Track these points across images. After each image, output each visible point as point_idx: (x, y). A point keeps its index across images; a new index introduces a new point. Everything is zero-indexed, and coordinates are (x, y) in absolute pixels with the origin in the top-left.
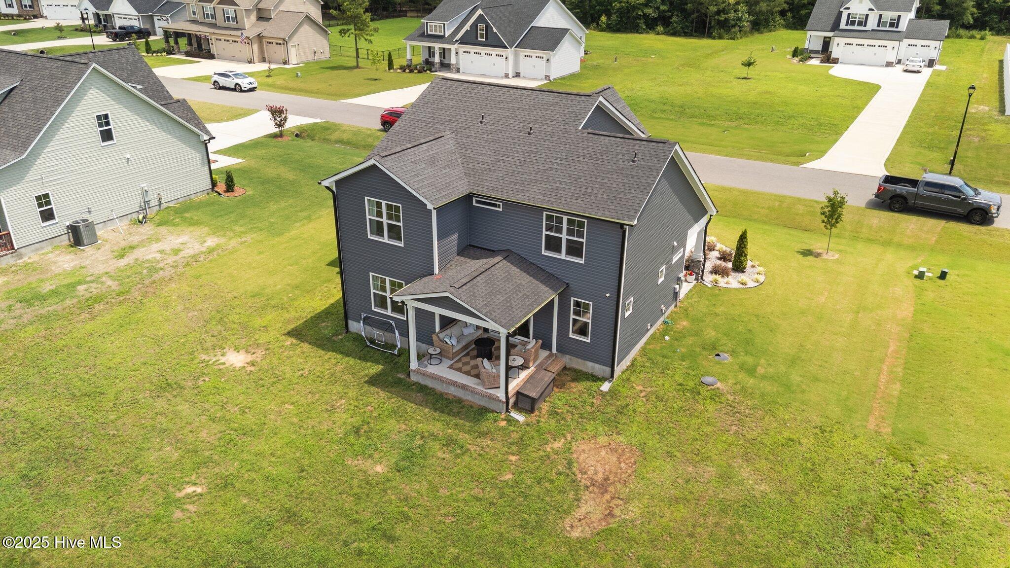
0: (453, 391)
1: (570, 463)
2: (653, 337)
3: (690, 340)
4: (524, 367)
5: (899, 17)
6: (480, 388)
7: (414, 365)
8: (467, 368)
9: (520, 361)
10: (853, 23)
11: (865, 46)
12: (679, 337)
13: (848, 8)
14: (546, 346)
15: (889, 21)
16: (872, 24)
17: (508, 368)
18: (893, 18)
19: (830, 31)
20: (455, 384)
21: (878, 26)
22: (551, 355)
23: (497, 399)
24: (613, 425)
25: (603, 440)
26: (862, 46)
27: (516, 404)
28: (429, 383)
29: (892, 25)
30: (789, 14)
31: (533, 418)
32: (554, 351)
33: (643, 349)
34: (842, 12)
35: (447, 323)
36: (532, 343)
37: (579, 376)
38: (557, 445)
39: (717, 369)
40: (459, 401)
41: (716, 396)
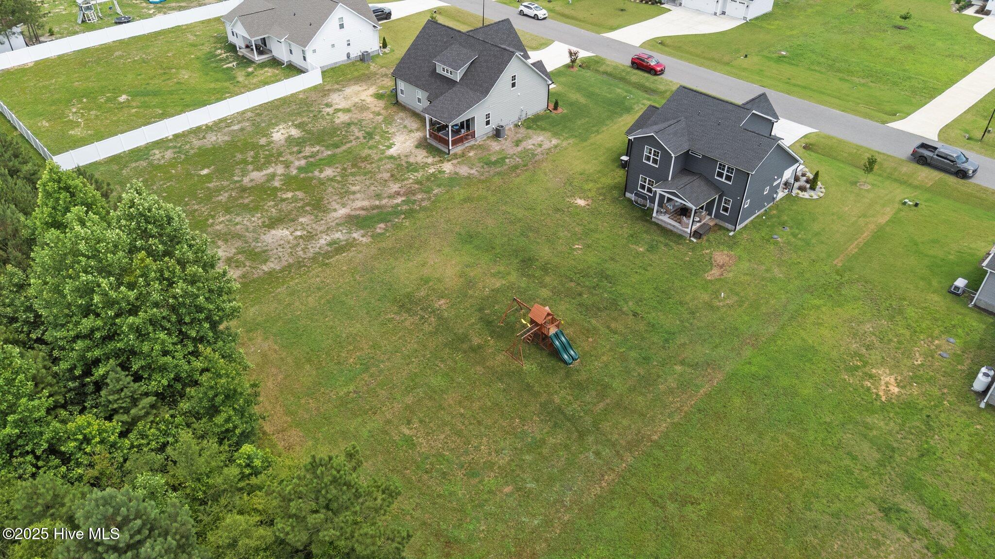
0: (669, 227)
1: (711, 258)
2: (758, 216)
3: (774, 220)
4: (699, 222)
6: (680, 227)
7: (654, 215)
8: (676, 219)
9: (698, 219)
12: (770, 218)
14: (710, 214)
17: (693, 221)
20: (670, 224)
22: (711, 218)
23: (686, 232)
24: (731, 248)
25: (726, 252)
27: (694, 235)
28: (660, 223)
31: (700, 241)
32: (713, 217)
33: (752, 221)
35: (669, 200)
36: (704, 213)
37: (721, 228)
38: (707, 251)
39: (781, 233)
40: (671, 231)
41: (776, 243)
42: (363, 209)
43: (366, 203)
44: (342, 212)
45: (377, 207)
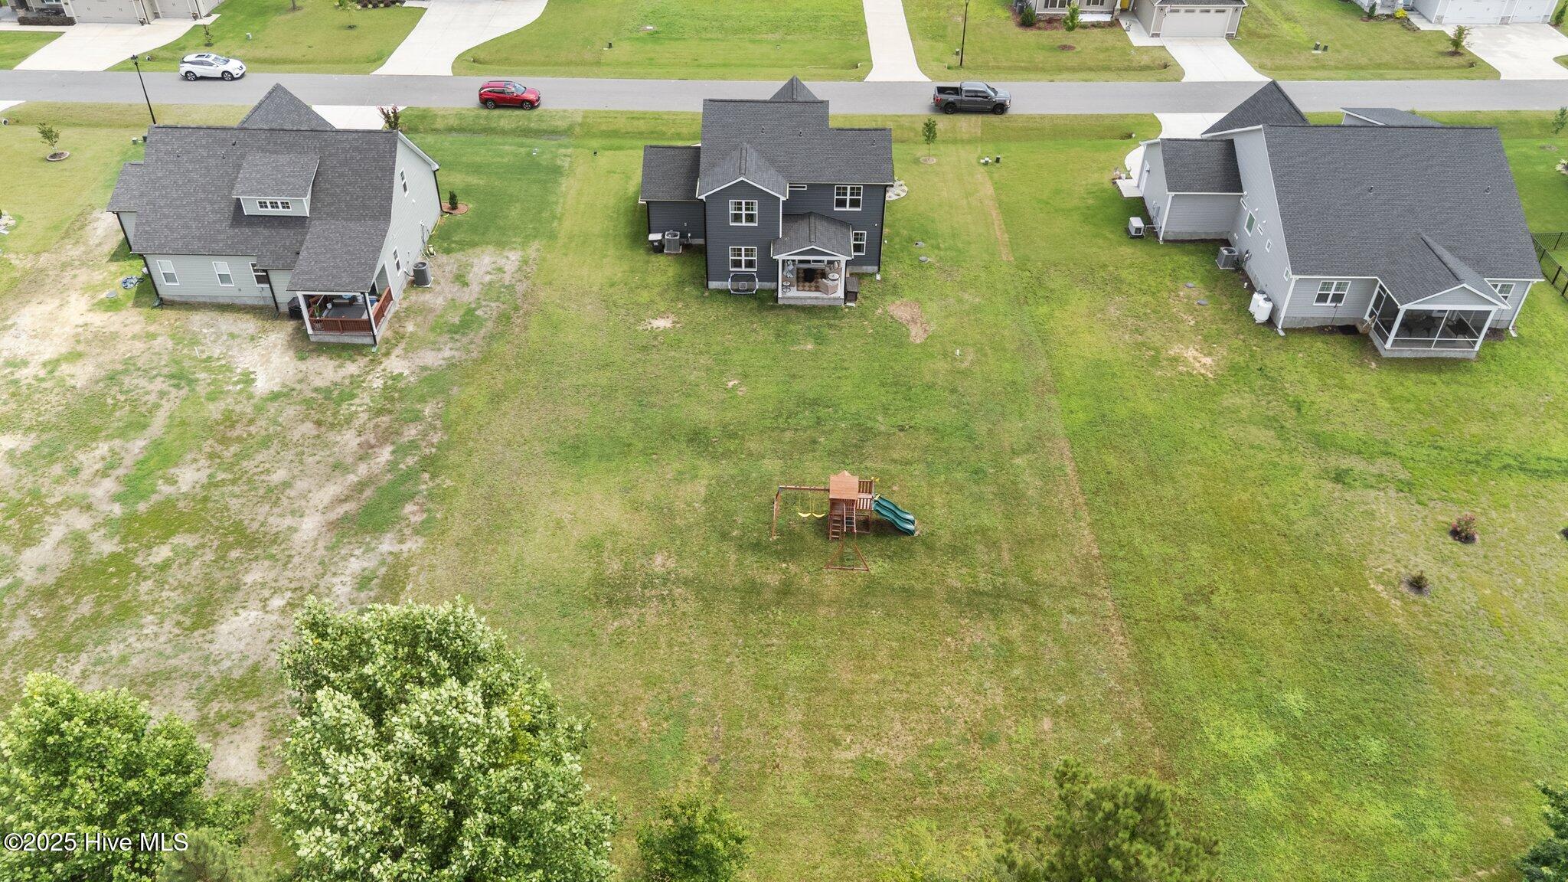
1: (892, 317)
4: (840, 278)
6: (825, 296)
7: (780, 294)
8: (807, 288)
20: (810, 298)
23: (837, 299)
31: (861, 303)
38: (880, 311)
39: (922, 252)
42: (345, 500)
43: (332, 490)
44: (310, 526)
45: (361, 486)
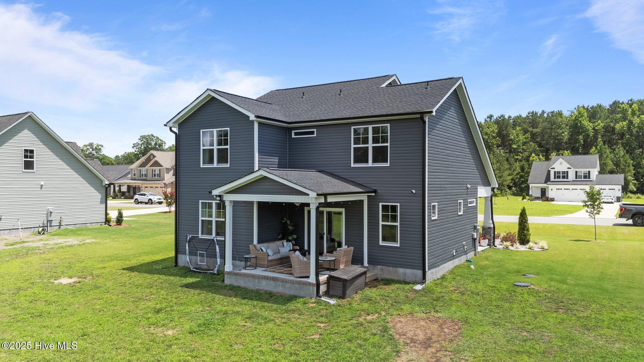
0: (264, 285)
1: (386, 329)
2: (459, 266)
3: (494, 269)
5: (589, 172)
7: (228, 268)
8: (281, 271)
10: (559, 177)
11: (571, 190)
12: (483, 268)
13: (554, 168)
15: (583, 175)
16: (572, 176)
18: (585, 173)
19: (544, 183)
20: (266, 277)
21: (576, 178)
23: (307, 284)
25: (421, 315)
26: (568, 190)
27: (326, 292)
29: (585, 177)
30: (514, 188)
31: (344, 302)
32: (366, 263)
33: (451, 271)
34: (550, 171)
37: (391, 282)
38: (371, 317)
39: (527, 280)
40: (270, 293)
